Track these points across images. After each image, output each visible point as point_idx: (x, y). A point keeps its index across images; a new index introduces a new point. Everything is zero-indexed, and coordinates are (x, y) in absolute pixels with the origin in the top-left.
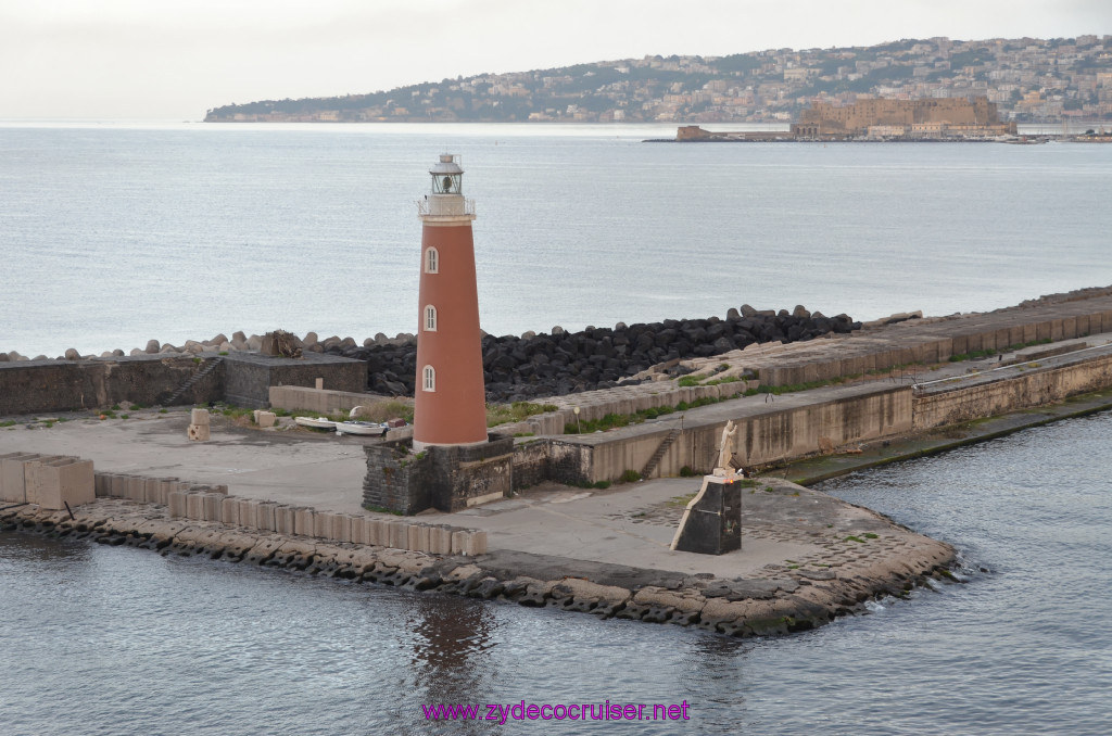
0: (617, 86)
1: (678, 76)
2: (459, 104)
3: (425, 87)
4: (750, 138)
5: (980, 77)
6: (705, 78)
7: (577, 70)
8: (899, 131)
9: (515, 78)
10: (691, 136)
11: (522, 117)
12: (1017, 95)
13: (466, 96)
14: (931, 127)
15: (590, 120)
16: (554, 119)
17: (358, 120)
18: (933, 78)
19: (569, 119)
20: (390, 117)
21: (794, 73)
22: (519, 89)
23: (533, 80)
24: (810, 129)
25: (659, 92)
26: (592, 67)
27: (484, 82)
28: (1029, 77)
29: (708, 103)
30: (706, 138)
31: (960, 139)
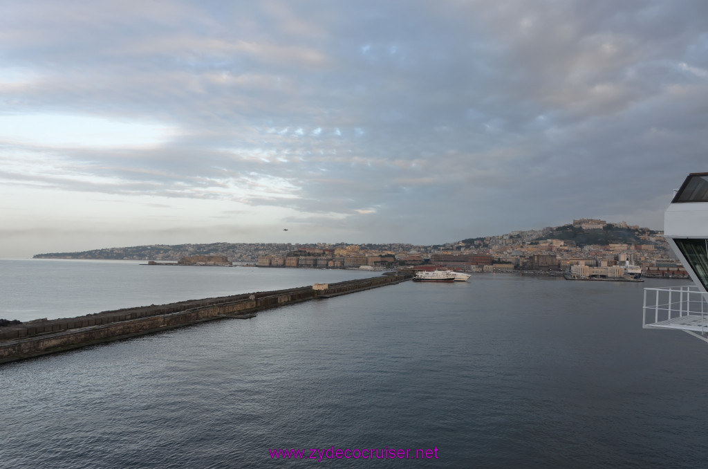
0: (147, 251)
1: (162, 249)
2: (105, 255)
3: (96, 251)
4: (167, 264)
5: (233, 251)
6: (169, 250)
7: (137, 247)
8: (204, 263)
9: (121, 249)
10: (152, 264)
11: (122, 259)
12: (241, 256)
13: (107, 253)
14: (212, 263)
15: (140, 259)
16: (130, 259)
17: (77, 258)
18: (223, 251)
19: (134, 259)
20: (86, 258)
21: (191, 249)
22: (122, 252)
23: (125, 250)
24: (184, 262)
25: (157, 253)
26: (142, 247)
27: (112, 250)
28: (244, 252)
29: (169, 256)
30: (156, 264)
31: (218, 265)
